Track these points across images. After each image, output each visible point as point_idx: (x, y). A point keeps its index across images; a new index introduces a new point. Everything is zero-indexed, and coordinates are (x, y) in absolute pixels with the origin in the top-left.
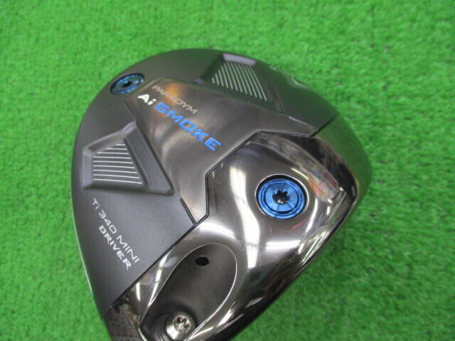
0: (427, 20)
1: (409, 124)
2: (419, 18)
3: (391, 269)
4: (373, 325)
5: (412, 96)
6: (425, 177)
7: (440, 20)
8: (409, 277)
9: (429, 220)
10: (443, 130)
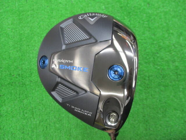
0: (142, 22)
1: (142, 46)
2: (140, 22)
3: (145, 79)
4: (143, 93)
5: (142, 40)
6: (148, 57)
7: (145, 22)
8: (149, 80)
9: (151, 67)
10: (150, 47)
